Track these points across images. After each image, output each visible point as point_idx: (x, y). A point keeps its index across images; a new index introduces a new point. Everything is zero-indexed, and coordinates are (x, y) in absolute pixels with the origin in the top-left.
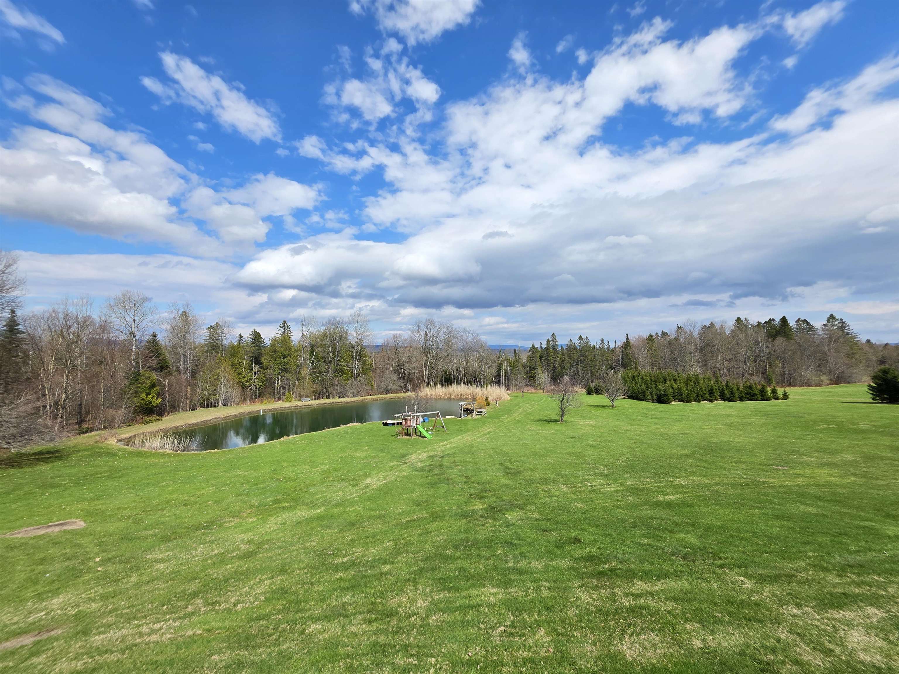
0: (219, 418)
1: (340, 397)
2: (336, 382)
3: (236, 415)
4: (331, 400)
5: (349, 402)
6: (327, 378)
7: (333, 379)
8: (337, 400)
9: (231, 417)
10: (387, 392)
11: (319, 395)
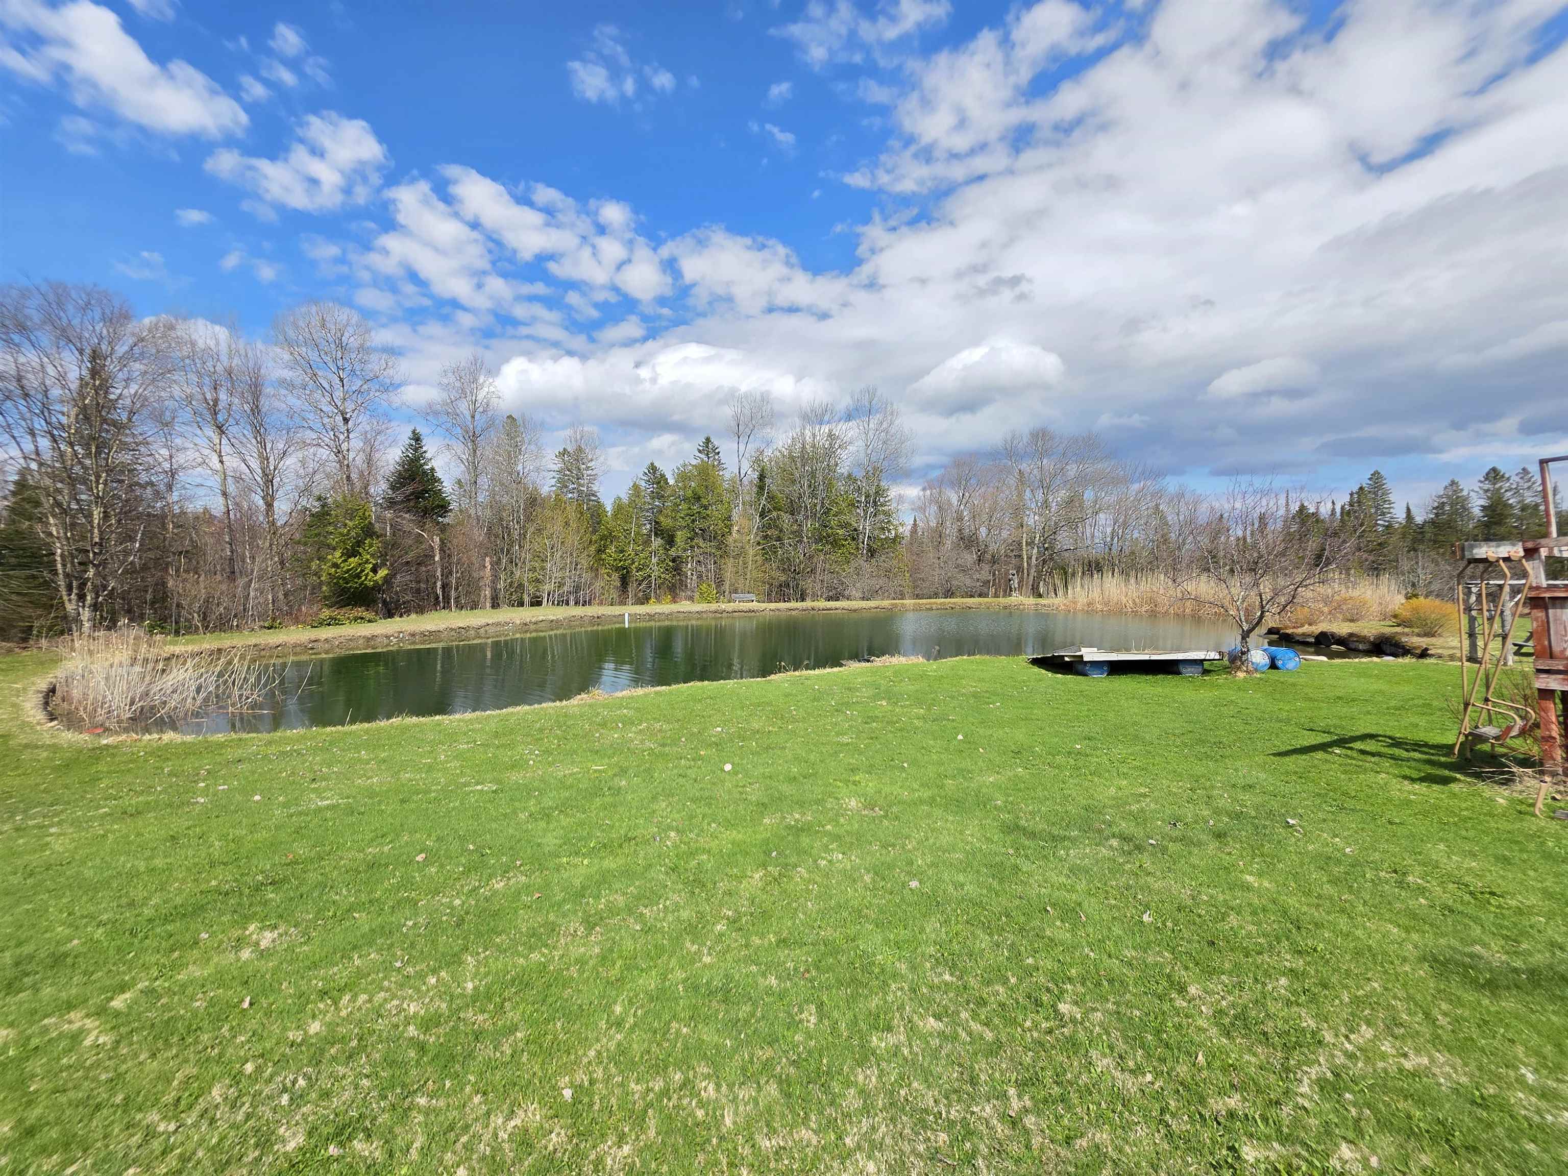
0: (507, 624)
1: (829, 599)
2: (819, 565)
3: (557, 621)
4: (808, 604)
5: (855, 611)
6: (798, 555)
7: (811, 557)
8: (822, 604)
9: (543, 624)
10: (949, 594)
11: (780, 592)
